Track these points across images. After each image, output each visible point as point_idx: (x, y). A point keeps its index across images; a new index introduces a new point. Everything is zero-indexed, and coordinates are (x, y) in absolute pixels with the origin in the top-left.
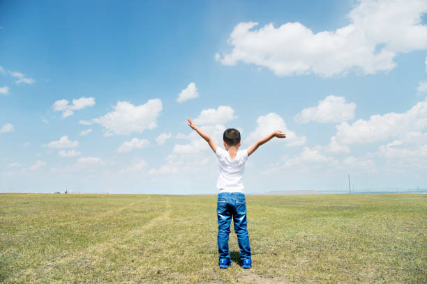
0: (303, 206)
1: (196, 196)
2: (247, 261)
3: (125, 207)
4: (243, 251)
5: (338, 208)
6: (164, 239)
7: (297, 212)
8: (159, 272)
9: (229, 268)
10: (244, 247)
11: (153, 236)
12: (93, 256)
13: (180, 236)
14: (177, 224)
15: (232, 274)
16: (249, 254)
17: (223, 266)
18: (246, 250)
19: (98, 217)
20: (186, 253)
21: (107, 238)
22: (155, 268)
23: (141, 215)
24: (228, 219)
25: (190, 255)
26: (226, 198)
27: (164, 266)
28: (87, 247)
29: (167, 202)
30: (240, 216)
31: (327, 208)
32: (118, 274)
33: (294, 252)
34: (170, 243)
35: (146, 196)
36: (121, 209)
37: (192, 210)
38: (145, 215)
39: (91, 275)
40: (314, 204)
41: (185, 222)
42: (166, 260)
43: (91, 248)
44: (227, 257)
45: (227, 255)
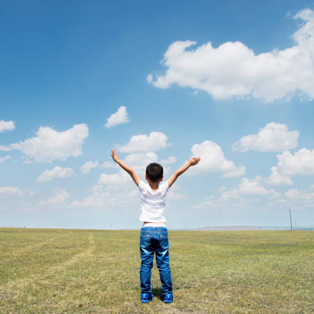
0: (238, 243)
1: (123, 231)
2: (168, 296)
3: (45, 243)
4: (165, 286)
5: (274, 245)
6: (86, 275)
7: (230, 249)
8: (81, 306)
9: (151, 303)
10: (166, 282)
11: (75, 272)
12: (14, 291)
13: (103, 273)
14: (100, 261)
15: (152, 307)
16: (170, 289)
17: (145, 301)
18: (168, 285)
19: (16, 253)
20: (108, 289)
21: (27, 274)
22: (77, 302)
23: (63, 251)
24: (151, 254)
25: (113, 291)
26: (150, 232)
27: (86, 300)
28: (7, 282)
29: (91, 237)
30: (163, 250)
31: (263, 245)
32: (40, 307)
33: (218, 289)
34: (93, 279)
35: (67, 231)
36: (40, 244)
37: (117, 247)
38: (66, 251)
39: (13, 309)
40: (250, 241)
41: (109, 259)
42: (88, 295)
43: (11, 284)
44: (149, 291)
45: (149, 289)
